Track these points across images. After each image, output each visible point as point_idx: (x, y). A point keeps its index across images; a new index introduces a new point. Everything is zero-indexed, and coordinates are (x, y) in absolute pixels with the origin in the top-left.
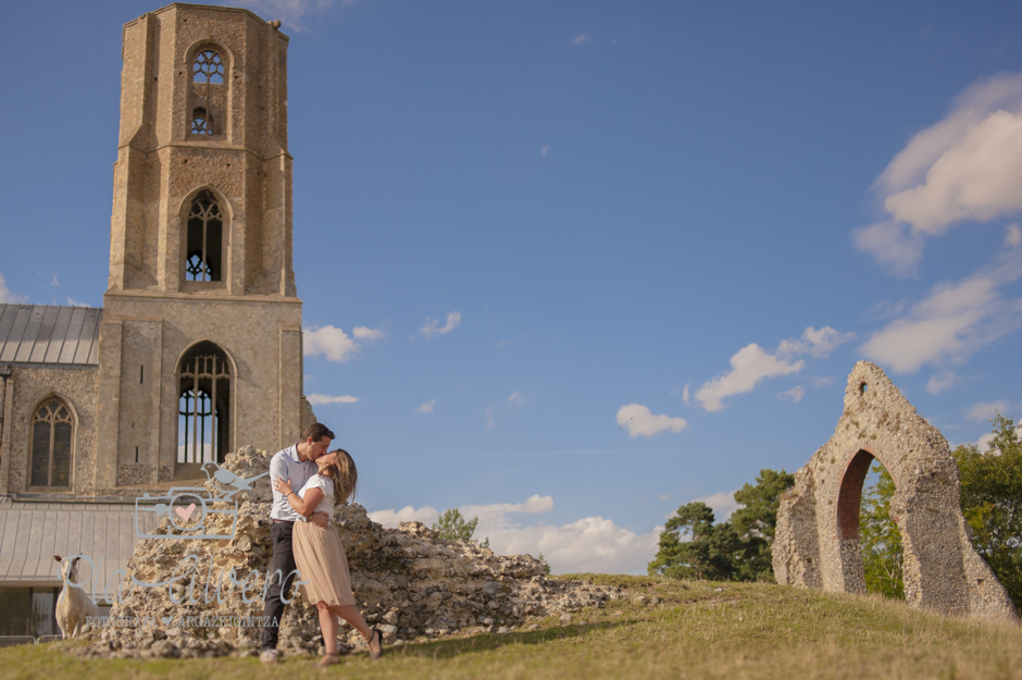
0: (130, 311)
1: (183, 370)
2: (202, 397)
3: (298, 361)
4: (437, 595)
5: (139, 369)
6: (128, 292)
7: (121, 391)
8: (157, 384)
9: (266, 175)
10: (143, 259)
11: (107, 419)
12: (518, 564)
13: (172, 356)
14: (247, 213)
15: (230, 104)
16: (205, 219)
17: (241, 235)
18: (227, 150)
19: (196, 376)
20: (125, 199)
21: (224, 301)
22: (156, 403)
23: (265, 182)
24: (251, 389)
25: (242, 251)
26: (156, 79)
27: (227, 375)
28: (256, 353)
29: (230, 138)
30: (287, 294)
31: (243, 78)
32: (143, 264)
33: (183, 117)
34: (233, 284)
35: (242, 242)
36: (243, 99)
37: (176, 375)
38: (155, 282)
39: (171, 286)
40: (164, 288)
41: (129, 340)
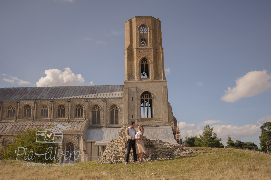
0: (129, 85)
1: (142, 98)
2: (147, 103)
3: (167, 94)
4: (159, 152)
5: (132, 98)
6: (129, 81)
7: (128, 103)
8: (136, 101)
9: (158, 53)
10: (132, 74)
11: (126, 109)
12: (176, 146)
13: (139, 95)
14: (154, 62)
15: (148, 38)
16: (145, 64)
17: (153, 67)
18: (149, 48)
19: (145, 99)
20: (127, 61)
21: (150, 82)
22: (136, 105)
23: (157, 55)
24: (157, 101)
25: (153, 71)
26: (132, 34)
27: (151, 98)
28: (157, 93)
29: (149, 45)
30: (164, 80)
31: (151, 32)
32: (132, 75)
33: (138, 42)
34: (151, 78)
35: (153, 69)
36: (151, 36)
37: (140, 99)
38: (134, 79)
39: (138, 79)
40: (136, 80)
41: (129, 92)
